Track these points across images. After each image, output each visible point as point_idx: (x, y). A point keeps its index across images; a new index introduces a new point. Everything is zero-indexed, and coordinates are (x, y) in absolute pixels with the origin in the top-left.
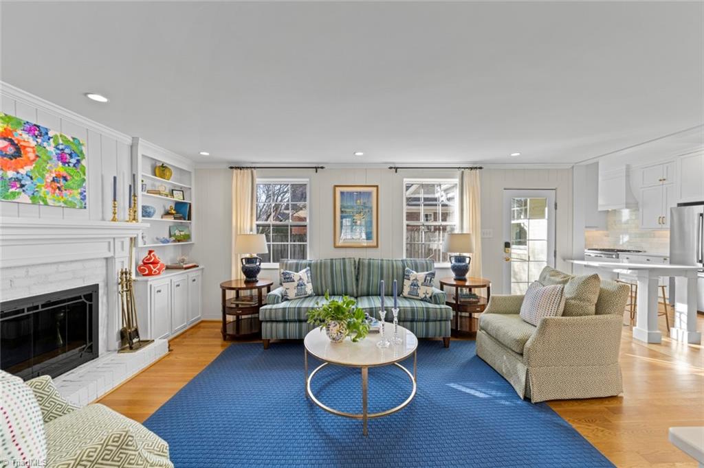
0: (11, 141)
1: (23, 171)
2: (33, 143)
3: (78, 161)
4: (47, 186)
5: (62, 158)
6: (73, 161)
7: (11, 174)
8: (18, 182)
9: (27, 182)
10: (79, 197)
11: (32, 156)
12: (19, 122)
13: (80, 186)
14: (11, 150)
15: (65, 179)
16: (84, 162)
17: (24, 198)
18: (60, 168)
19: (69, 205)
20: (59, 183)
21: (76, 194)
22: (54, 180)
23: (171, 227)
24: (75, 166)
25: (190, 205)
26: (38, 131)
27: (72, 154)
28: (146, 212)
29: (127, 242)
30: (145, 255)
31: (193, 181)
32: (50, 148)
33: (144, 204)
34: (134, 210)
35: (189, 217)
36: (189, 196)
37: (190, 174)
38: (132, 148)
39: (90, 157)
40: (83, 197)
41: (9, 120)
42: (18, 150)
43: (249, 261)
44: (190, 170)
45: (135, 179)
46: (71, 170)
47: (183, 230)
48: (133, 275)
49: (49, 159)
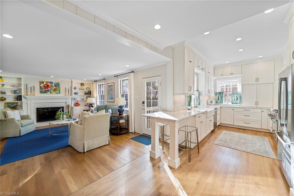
0: (47, 85)
1: (49, 89)
2: (50, 85)
3: (59, 86)
4: (53, 90)
5: (55, 86)
6: (58, 86)
7: (47, 89)
8: (48, 91)
9: (49, 90)
10: (59, 92)
11: (50, 86)
12: (48, 82)
13: (59, 90)
14: (47, 86)
15: (56, 89)
16: (60, 86)
17: (49, 93)
19: (57, 93)
20: (55, 90)
21: (58, 91)
22: (54, 90)
23: (87, 96)
24: (58, 87)
25: (91, 91)
26: (51, 83)
27: (57, 85)
28: (75, 93)
29: (70, 99)
30: (76, 102)
31: (92, 85)
32: (53, 85)
33: (75, 92)
34: (71, 93)
35: (91, 94)
36: (91, 89)
37: (91, 84)
38: (72, 81)
39: (61, 85)
40: (60, 92)
41: (46, 82)
42: (48, 86)
43: (90, 104)
44: (90, 83)
45: (71, 87)
46: (57, 88)
47: (90, 97)
48: (72, 106)
49: (53, 86)
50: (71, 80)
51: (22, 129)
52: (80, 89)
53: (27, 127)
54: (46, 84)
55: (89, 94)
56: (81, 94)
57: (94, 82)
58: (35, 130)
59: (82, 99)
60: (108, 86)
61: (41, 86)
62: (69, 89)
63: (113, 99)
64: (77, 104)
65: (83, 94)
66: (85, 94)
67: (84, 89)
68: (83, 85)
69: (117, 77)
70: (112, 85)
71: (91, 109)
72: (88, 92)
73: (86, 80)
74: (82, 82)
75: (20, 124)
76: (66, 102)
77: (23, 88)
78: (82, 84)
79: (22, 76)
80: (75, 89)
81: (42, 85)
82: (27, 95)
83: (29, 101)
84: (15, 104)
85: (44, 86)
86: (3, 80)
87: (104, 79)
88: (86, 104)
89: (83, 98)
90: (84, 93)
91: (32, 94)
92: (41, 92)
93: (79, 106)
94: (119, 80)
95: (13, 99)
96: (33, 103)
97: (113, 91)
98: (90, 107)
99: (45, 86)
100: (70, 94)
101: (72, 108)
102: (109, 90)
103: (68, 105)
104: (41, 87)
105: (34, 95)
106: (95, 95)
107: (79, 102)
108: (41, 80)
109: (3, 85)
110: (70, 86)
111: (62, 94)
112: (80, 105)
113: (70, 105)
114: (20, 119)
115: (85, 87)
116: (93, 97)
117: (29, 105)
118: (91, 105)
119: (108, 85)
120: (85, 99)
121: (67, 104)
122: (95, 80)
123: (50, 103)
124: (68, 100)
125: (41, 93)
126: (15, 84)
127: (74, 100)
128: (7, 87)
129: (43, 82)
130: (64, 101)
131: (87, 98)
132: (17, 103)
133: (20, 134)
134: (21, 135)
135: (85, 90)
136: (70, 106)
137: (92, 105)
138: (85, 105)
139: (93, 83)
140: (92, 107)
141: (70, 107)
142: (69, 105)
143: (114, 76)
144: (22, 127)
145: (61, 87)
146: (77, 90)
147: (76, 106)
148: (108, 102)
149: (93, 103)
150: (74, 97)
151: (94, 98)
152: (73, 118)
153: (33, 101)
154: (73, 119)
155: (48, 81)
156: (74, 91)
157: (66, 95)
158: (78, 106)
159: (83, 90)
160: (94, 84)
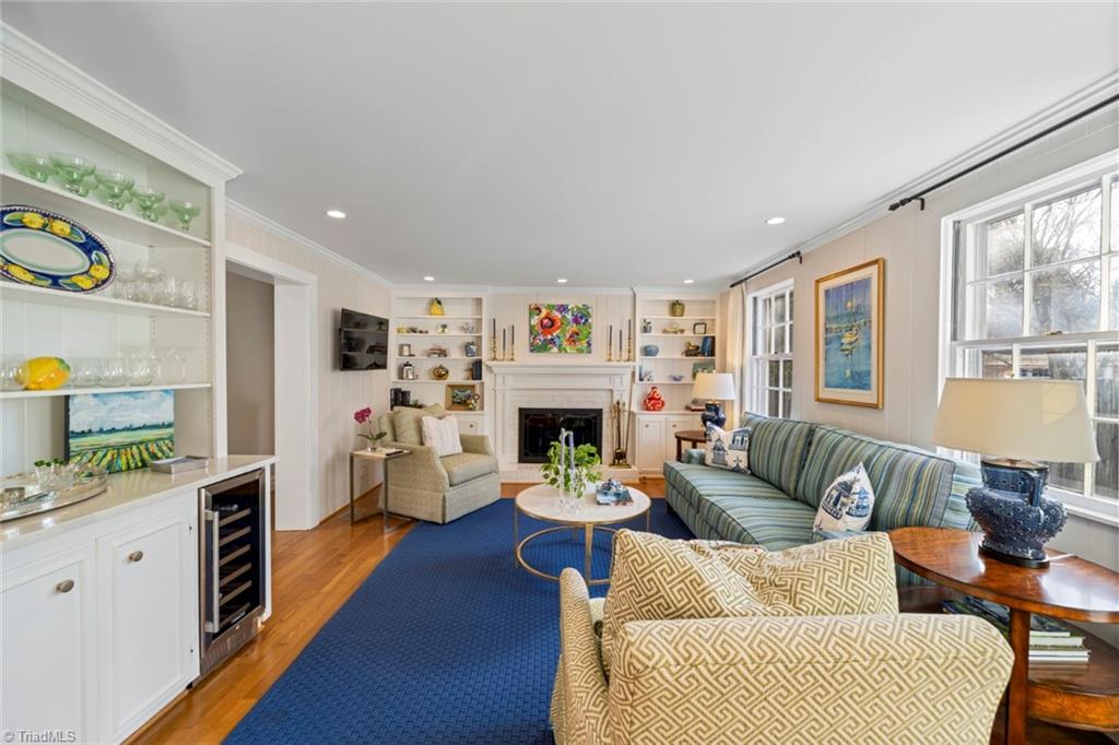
0: (550, 319)
1: (555, 334)
2: (560, 316)
3: (586, 320)
4: (567, 340)
5: (576, 321)
6: (583, 321)
7: (549, 337)
8: (552, 341)
9: (557, 340)
10: (586, 345)
11: (559, 324)
12: (553, 306)
13: (587, 337)
14: (550, 323)
15: (578, 334)
16: (590, 320)
17: (555, 350)
18: (575, 327)
19: (580, 351)
20: (573, 339)
21: (584, 344)
22: (571, 337)
23: (695, 365)
24: (584, 324)
25: (713, 338)
26: (563, 308)
27: (582, 317)
28: (648, 351)
29: (628, 378)
30: (649, 391)
31: (718, 309)
32: (569, 316)
33: (646, 344)
34: (629, 352)
35: (712, 353)
36: (713, 329)
37: (714, 302)
38: (635, 296)
39: (594, 316)
40: (589, 345)
41: (550, 307)
42: (553, 321)
43: (709, 407)
44: (712, 298)
45: (631, 324)
46: (581, 327)
47: (708, 367)
48: (634, 409)
49: (569, 323)
50: (631, 293)
51: (450, 493)
52: (665, 332)
53: (469, 486)
54: (547, 317)
55: (705, 351)
56: (671, 352)
57: (732, 286)
58: (501, 500)
59: (675, 379)
60: (827, 292)
61: (533, 323)
62: (621, 332)
63: (865, 386)
64: (652, 402)
65: (678, 356)
66: (688, 353)
67: (682, 331)
68: (678, 311)
69: (917, 203)
70: (865, 283)
71: (714, 438)
72: (700, 344)
73: (690, 281)
74: (674, 298)
75: (445, 474)
76: (611, 391)
77: (485, 333)
78: (676, 307)
79: (486, 293)
80: (645, 330)
81: (535, 321)
82: (495, 359)
83: (500, 380)
84: (468, 392)
85: (542, 322)
86: (443, 310)
87: (793, 256)
88: (689, 403)
89: (676, 375)
90: (684, 349)
91: (507, 357)
92: (534, 348)
93: (660, 409)
94: (947, 225)
95: (465, 374)
96: (513, 389)
97: (868, 323)
98: (708, 423)
99: (545, 321)
100: (625, 355)
101: (631, 414)
102: (827, 319)
103: (618, 403)
104: (532, 328)
105: (512, 360)
106: (734, 358)
107: (660, 392)
108: (534, 302)
109: (444, 327)
110: (629, 316)
111: (597, 357)
112: (663, 404)
113: (624, 404)
114: (459, 449)
115: (686, 321)
116: (723, 370)
117: (499, 396)
118: (713, 414)
119: (824, 286)
120: (687, 379)
121: (615, 402)
122: (733, 278)
123: (557, 393)
124: (617, 379)
125: (532, 351)
126: (470, 321)
127: (641, 380)
128: (453, 333)
129: (538, 309)
130: (604, 383)
131: (694, 375)
132: (473, 387)
133: (444, 515)
134: (448, 520)
135: (689, 333)
136: (627, 407)
137: (717, 410)
138: (688, 408)
139: (724, 297)
140: (720, 422)
141: (626, 414)
142: (621, 402)
143: (893, 208)
144: (451, 485)
145: (594, 327)
146: (653, 333)
147: (648, 409)
148: (818, 400)
149: (724, 401)
150: (641, 368)
151: (729, 376)
152: (614, 489)
153: (511, 382)
154: (617, 495)
155: (552, 302)
156: (641, 340)
157: (610, 360)
158: (654, 410)
159: (679, 335)
160: (732, 297)
